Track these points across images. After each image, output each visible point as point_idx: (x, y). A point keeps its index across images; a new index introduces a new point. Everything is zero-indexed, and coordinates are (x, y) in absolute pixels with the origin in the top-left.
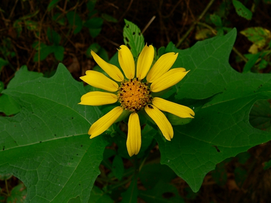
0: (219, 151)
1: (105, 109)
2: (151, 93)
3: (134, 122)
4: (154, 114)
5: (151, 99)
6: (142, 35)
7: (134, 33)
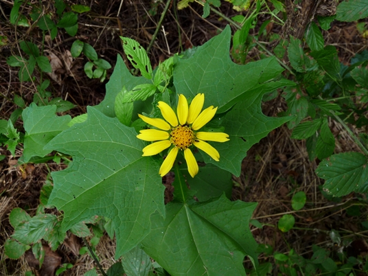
0: (245, 141)
1: (165, 153)
2: (194, 131)
3: (189, 156)
4: (201, 146)
5: (195, 136)
6: (142, 48)
7: (134, 48)
